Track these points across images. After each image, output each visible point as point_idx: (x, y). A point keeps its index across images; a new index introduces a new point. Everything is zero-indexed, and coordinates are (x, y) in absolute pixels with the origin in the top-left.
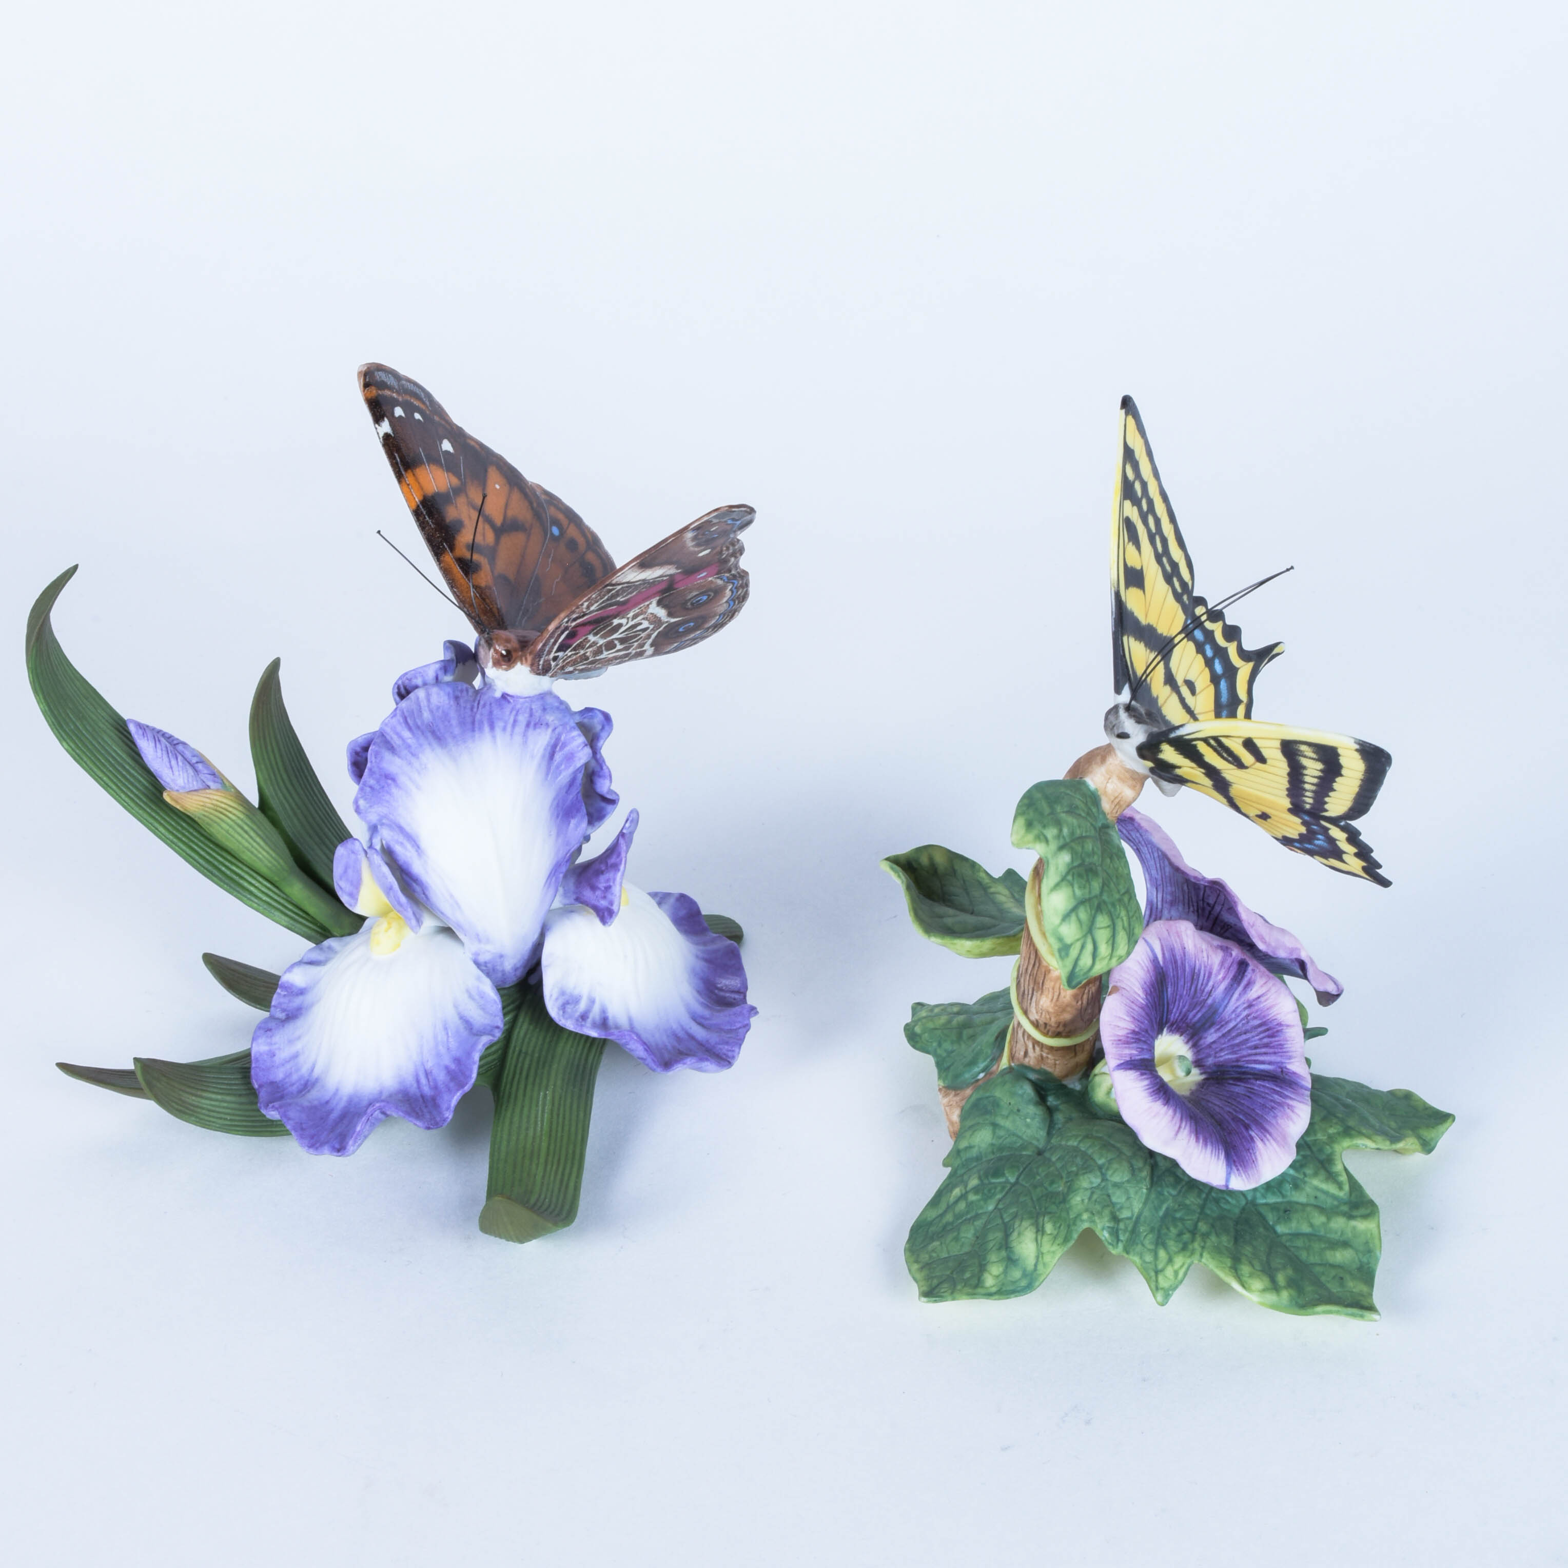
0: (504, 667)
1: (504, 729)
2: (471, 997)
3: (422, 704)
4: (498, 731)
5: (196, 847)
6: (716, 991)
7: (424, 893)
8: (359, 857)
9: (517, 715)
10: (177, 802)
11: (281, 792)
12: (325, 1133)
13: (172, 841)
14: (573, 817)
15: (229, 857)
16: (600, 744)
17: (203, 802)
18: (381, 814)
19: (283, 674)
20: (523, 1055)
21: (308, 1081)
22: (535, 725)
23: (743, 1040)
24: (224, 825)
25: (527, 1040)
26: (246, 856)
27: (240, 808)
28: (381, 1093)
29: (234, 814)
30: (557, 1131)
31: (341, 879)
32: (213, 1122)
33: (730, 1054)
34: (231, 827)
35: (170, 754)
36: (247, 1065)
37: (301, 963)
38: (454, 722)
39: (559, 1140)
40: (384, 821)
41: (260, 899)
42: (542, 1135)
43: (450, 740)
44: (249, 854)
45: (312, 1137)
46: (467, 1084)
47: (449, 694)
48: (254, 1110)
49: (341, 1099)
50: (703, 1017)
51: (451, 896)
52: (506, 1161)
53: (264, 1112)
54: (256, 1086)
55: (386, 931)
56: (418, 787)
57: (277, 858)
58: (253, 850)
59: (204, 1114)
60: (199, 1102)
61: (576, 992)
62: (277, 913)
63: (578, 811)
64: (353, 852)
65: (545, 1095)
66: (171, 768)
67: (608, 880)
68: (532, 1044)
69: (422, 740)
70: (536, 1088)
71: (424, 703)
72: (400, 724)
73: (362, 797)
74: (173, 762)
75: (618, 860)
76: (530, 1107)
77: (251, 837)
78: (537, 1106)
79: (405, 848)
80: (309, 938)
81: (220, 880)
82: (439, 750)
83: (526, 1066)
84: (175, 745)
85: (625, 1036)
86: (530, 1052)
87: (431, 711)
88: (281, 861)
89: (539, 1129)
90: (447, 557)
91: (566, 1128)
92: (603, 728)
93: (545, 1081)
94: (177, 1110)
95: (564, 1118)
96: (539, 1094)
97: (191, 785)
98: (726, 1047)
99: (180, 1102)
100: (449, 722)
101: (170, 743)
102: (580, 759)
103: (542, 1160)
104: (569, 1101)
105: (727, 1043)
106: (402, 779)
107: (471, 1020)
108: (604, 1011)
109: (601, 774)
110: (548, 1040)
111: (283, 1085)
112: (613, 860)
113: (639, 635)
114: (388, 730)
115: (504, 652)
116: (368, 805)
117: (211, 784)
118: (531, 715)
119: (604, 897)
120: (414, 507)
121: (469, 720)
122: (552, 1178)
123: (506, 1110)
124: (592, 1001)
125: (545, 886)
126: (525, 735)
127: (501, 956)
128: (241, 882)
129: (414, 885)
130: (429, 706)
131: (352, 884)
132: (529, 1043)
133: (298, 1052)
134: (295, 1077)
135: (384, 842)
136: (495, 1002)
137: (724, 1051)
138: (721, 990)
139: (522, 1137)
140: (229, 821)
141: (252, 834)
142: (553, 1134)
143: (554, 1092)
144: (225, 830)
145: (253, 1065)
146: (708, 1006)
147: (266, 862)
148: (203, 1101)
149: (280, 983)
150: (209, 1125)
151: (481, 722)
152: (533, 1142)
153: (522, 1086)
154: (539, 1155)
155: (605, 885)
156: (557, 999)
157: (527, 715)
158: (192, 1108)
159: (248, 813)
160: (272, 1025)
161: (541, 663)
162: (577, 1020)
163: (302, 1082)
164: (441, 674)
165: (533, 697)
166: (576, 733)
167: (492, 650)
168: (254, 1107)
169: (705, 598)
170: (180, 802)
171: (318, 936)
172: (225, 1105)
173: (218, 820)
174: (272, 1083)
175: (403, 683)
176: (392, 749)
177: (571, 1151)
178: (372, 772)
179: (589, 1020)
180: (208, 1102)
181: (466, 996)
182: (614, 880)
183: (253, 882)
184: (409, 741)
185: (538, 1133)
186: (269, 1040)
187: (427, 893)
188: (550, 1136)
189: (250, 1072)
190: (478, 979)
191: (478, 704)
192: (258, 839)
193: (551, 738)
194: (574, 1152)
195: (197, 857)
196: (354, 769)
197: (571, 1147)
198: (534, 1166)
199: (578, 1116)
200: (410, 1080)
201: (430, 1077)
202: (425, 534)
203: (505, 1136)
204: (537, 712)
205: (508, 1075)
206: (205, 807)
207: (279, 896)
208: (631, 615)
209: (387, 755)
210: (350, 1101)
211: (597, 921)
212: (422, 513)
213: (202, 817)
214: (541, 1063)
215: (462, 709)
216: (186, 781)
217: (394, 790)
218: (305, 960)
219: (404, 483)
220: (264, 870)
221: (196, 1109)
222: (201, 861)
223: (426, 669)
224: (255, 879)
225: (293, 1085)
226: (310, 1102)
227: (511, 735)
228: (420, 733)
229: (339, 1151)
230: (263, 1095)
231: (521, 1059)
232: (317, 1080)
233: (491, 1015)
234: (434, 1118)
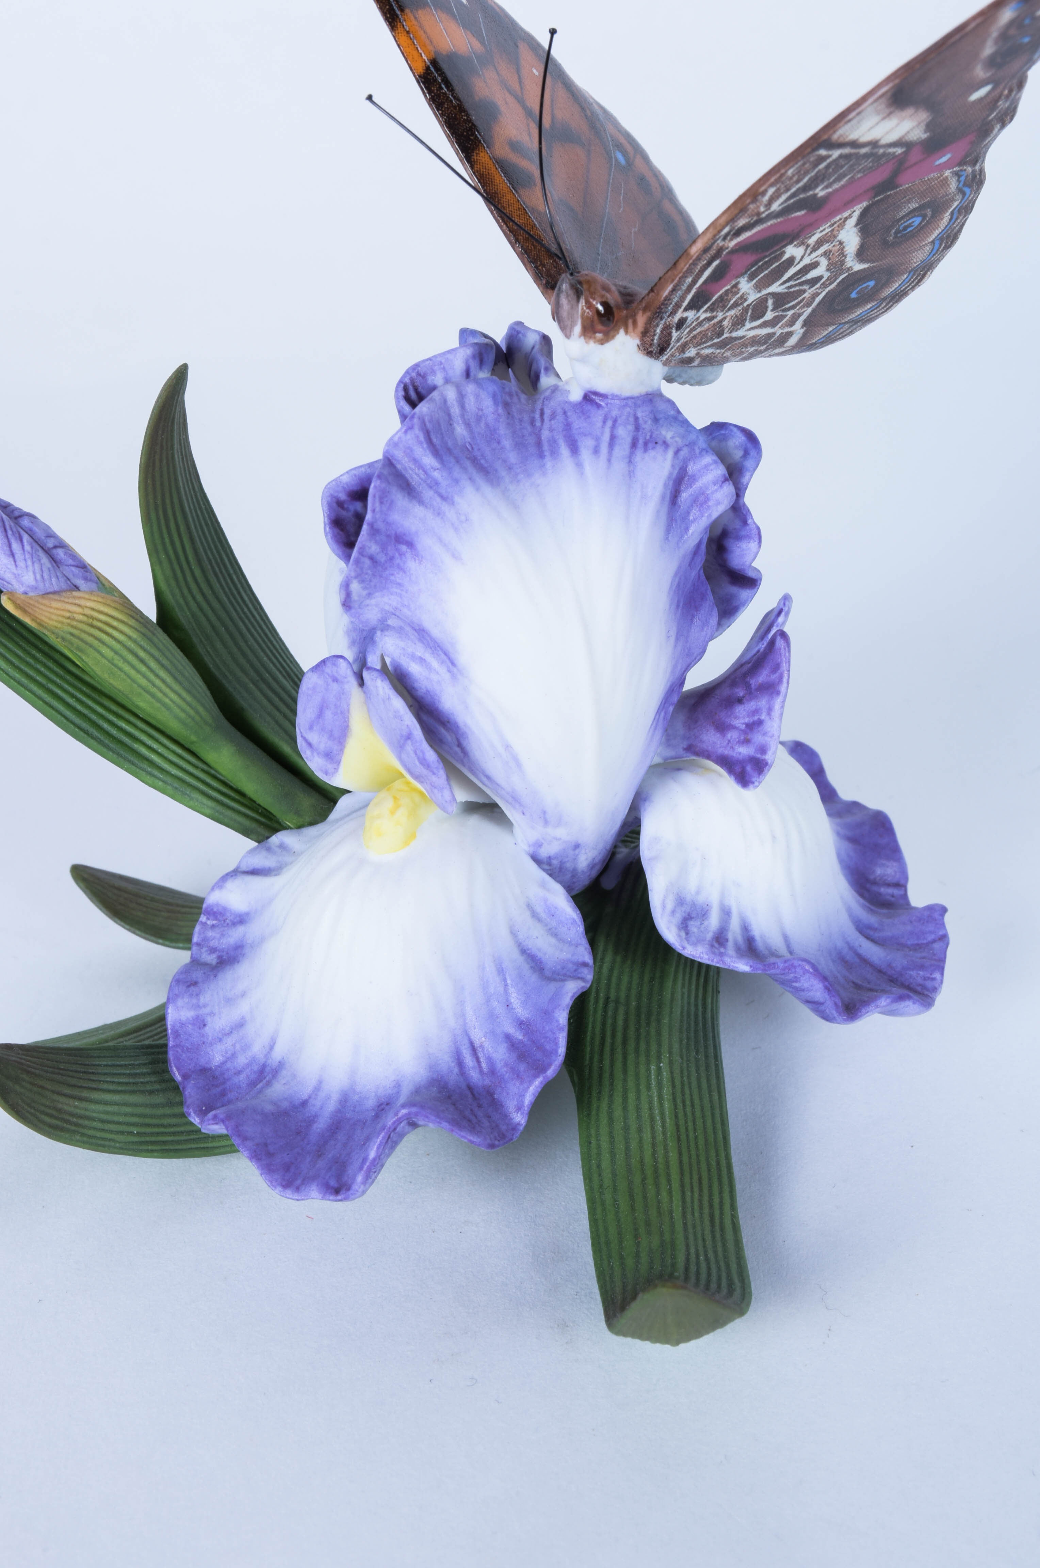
0: (599, 336)
1: (596, 451)
2: (535, 915)
3: (452, 411)
4: (586, 454)
5: (59, 692)
6: (868, 886)
7: (459, 745)
8: (346, 686)
9: (614, 427)
10: (25, 611)
11: (194, 598)
12: (308, 1159)
13: (19, 683)
14: (697, 609)
15: (114, 708)
16: (744, 480)
17: (69, 611)
18: (387, 608)
19: (191, 398)
20: (611, 1006)
21: (264, 1066)
22: (646, 444)
23: (943, 960)
24: (105, 650)
25: (614, 980)
26: (143, 704)
27: (132, 622)
28: (398, 1085)
29: (121, 632)
30: (687, 1130)
31: (311, 728)
32: (110, 1140)
33: (929, 984)
34: (116, 653)
35: (10, 533)
36: (161, 1042)
37: (236, 873)
38: (507, 443)
39: (692, 1145)
40: (390, 622)
41: (168, 773)
42: (665, 1139)
43: (503, 473)
44: (148, 697)
45: (287, 1168)
46: (550, 1065)
47: (494, 396)
48: (175, 1116)
49: (328, 1098)
50: (870, 927)
51: (508, 747)
52: (615, 1189)
53: (195, 1120)
54: (178, 1077)
55: (393, 813)
56: (456, 556)
57: (194, 703)
58: (154, 690)
59: (95, 1129)
60: (86, 1109)
61: (701, 899)
62: (196, 795)
63: (703, 597)
64: (335, 680)
65: (659, 1069)
66: (13, 555)
67: (756, 711)
68: (624, 987)
69: (457, 472)
70: (642, 1059)
71: (455, 411)
72: (420, 443)
73: (356, 577)
74: (16, 546)
75: (774, 677)
76: (638, 1091)
77: (152, 670)
78: (649, 1088)
79: (428, 667)
80: (246, 833)
81: (101, 742)
82: (487, 489)
83: (620, 1022)
84: (16, 518)
85: (795, 967)
86: (622, 998)
87: (467, 425)
88: (201, 709)
89: (659, 1128)
90: (482, 154)
91: (699, 1123)
92: (746, 453)
93: (654, 1047)
94: (51, 1126)
95: (693, 1106)
96: (648, 1070)
97: (47, 585)
98: (921, 973)
99: (54, 1113)
100: (499, 443)
101: (8, 515)
102: (718, 503)
103: (676, 1185)
104: (694, 1075)
105: (922, 967)
106: (425, 542)
107: (540, 955)
108: (746, 928)
109: (743, 533)
110: (646, 978)
111: (222, 1074)
112: (763, 677)
113: (804, 291)
114: (399, 454)
115: (600, 308)
116: (365, 593)
117: (80, 582)
118: (637, 428)
119: (747, 742)
120: (421, 69)
121: (531, 440)
122: (697, 1214)
123: (599, 1099)
124: (726, 913)
125: (651, 727)
126: (630, 461)
127: (577, 846)
128: (136, 746)
129: (443, 731)
130: (462, 416)
131: (331, 736)
132: (618, 984)
133: (243, 1018)
134: (242, 1060)
135: (388, 661)
136: (574, 920)
137: (920, 980)
138: (874, 883)
139: (634, 1145)
140: (113, 643)
141: (152, 664)
142: (683, 1137)
143: (671, 1063)
144: (106, 659)
145: (171, 1043)
146: (871, 910)
147: (177, 711)
148: (93, 1107)
149: (204, 906)
150: (104, 1146)
151: (553, 442)
152: (654, 1153)
153: (619, 1057)
154: (668, 1175)
155: (747, 720)
156: (673, 912)
157: (631, 427)
158: (75, 1120)
159: (143, 630)
160: (198, 975)
161: (658, 330)
162: (712, 946)
163: (256, 1068)
164: (473, 365)
165: (638, 397)
166: (709, 459)
167: (582, 302)
168: (176, 1110)
169: (917, 221)
170: (30, 611)
171: (261, 830)
172: (128, 1110)
173: (96, 643)
174: (204, 1071)
175: (412, 381)
176: (408, 488)
177: (714, 1163)
178: (375, 531)
179: (730, 944)
180: (101, 1108)
181: (528, 913)
182: (770, 710)
183: (155, 746)
184: (436, 475)
185: (660, 1137)
186: (194, 1001)
187: (464, 743)
188: (679, 1140)
189: (166, 1053)
190: (543, 885)
191: (542, 414)
192: (162, 673)
193: (673, 466)
194: (718, 1163)
195: (61, 708)
196: (336, 530)
197: (713, 1153)
198: (664, 1194)
199: (711, 1101)
200: (446, 1062)
201: (480, 1055)
202: (442, 115)
203: (605, 1145)
204: (646, 422)
205: (592, 1039)
206: (74, 619)
207: (196, 767)
208: (812, 241)
209: (400, 499)
210: (344, 1099)
211: (727, 782)
212: (435, 80)
213: (69, 637)
214: (643, 1016)
215: (517, 421)
216: (38, 577)
217: (411, 565)
218: (244, 868)
219: (400, 29)
220: (173, 725)
221: (81, 1122)
222: (68, 713)
223: (450, 356)
224: (157, 741)
225: (239, 1072)
226: (274, 1104)
227: (609, 460)
228: (453, 460)
229: (337, 1191)
230: (191, 1092)
231: (610, 1013)
232: (281, 1065)
233: (570, 944)
234: (497, 1126)
